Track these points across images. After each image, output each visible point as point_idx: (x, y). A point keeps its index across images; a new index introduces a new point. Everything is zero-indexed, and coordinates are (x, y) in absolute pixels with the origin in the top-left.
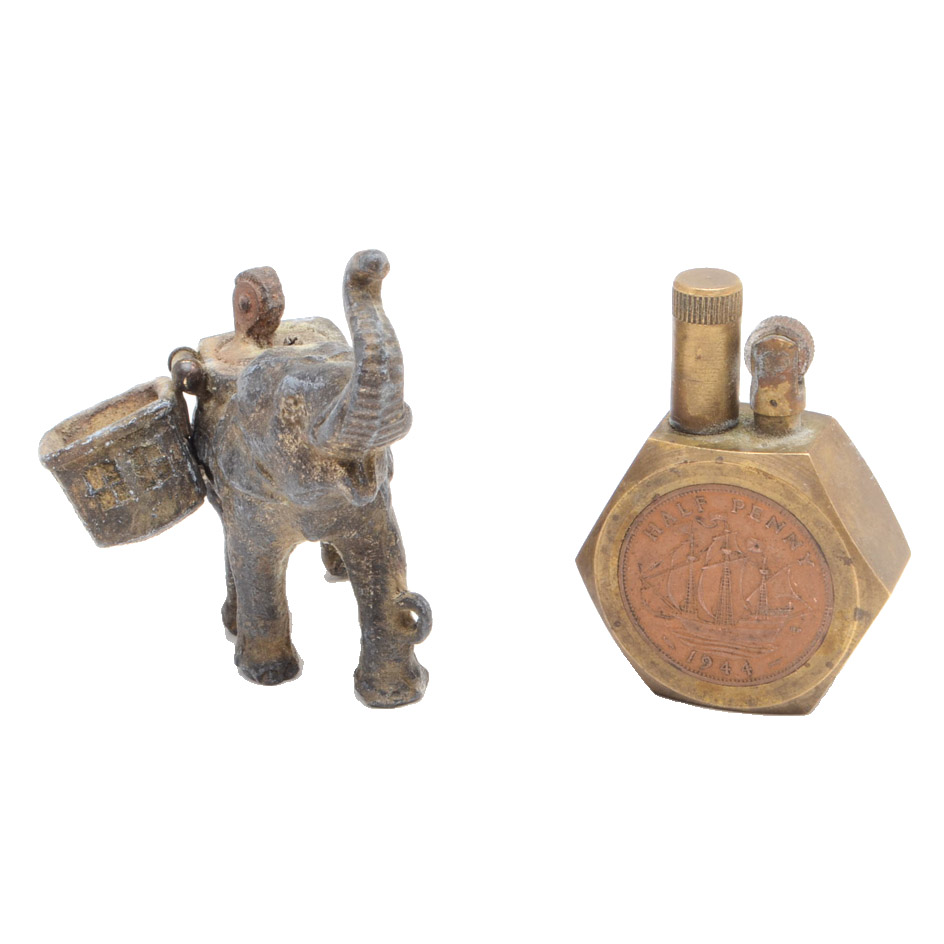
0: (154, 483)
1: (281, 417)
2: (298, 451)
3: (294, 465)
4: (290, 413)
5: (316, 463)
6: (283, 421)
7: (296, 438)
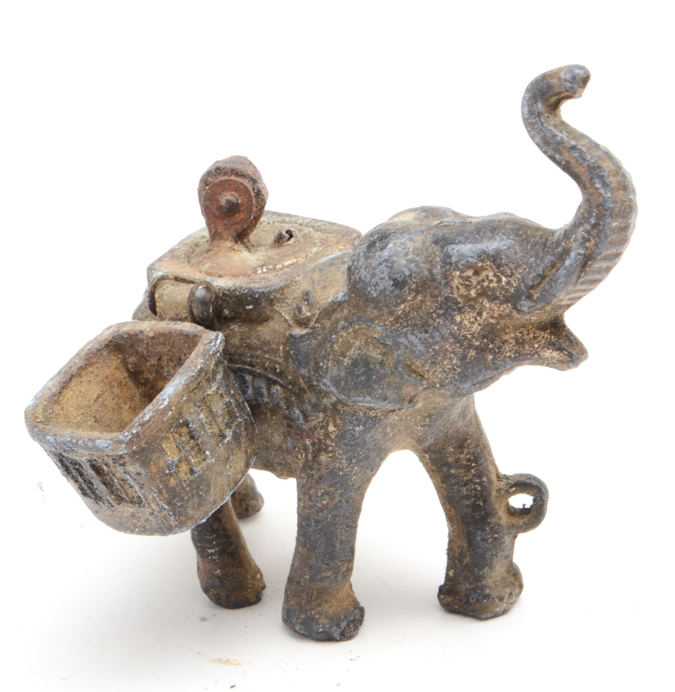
0: (224, 436)
1: (456, 295)
2: (482, 329)
3: (476, 348)
4: (468, 287)
5: (507, 337)
6: (459, 300)
7: (480, 314)
